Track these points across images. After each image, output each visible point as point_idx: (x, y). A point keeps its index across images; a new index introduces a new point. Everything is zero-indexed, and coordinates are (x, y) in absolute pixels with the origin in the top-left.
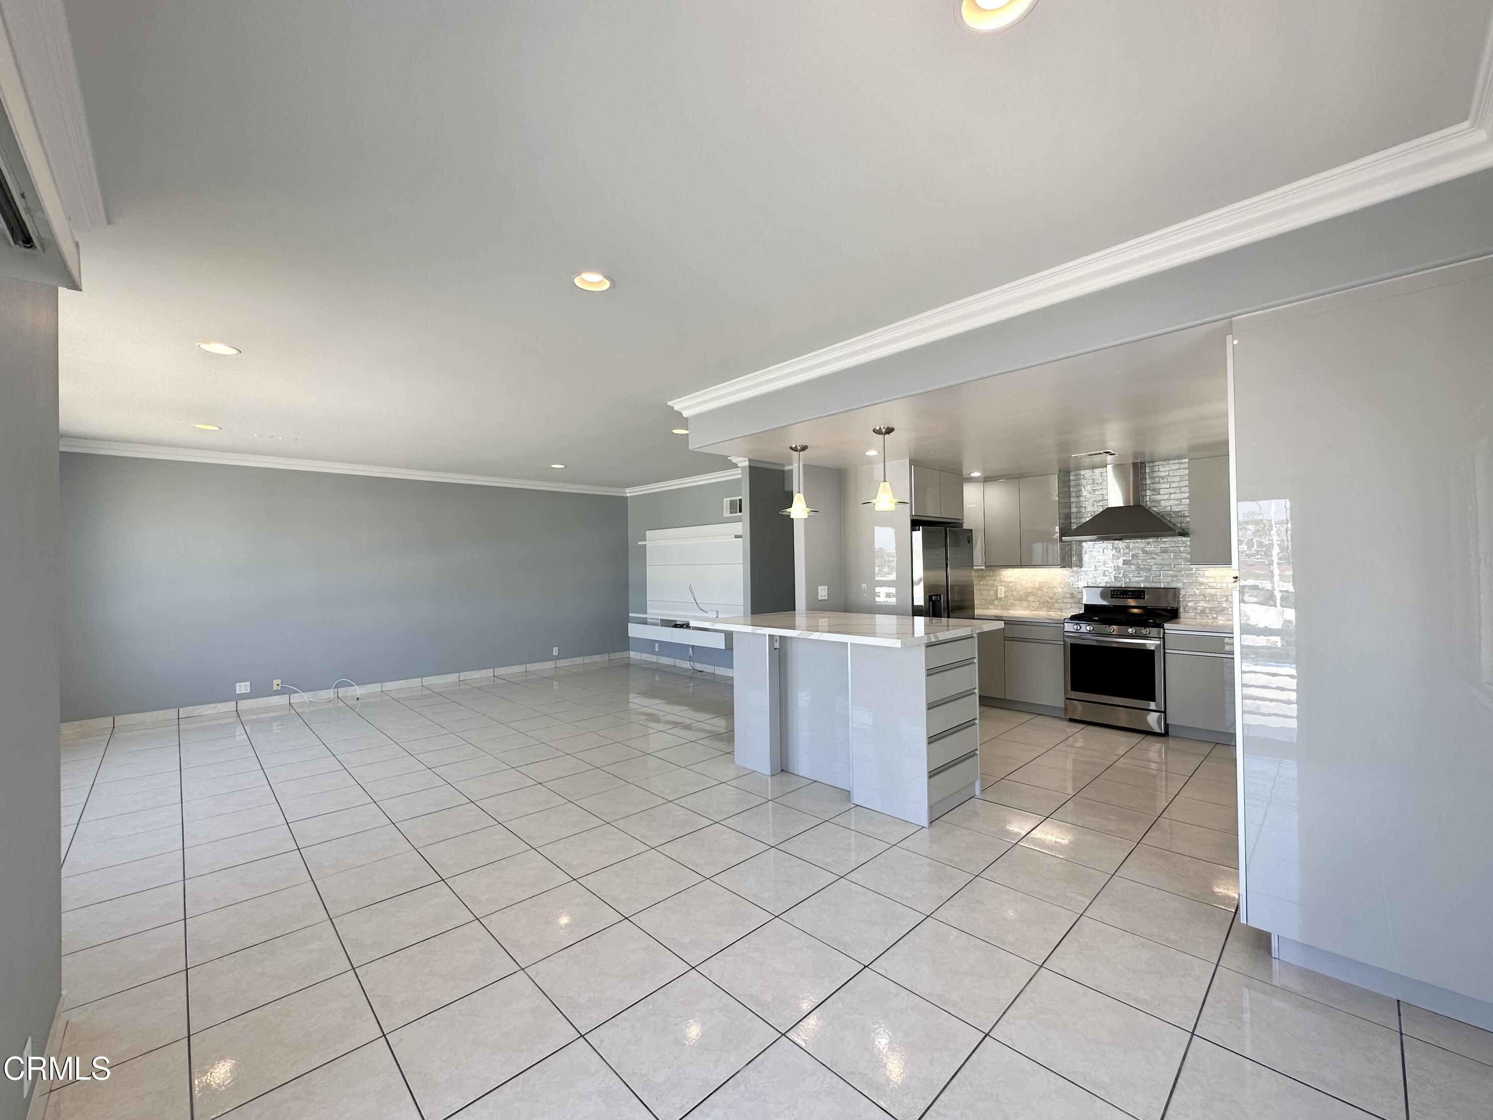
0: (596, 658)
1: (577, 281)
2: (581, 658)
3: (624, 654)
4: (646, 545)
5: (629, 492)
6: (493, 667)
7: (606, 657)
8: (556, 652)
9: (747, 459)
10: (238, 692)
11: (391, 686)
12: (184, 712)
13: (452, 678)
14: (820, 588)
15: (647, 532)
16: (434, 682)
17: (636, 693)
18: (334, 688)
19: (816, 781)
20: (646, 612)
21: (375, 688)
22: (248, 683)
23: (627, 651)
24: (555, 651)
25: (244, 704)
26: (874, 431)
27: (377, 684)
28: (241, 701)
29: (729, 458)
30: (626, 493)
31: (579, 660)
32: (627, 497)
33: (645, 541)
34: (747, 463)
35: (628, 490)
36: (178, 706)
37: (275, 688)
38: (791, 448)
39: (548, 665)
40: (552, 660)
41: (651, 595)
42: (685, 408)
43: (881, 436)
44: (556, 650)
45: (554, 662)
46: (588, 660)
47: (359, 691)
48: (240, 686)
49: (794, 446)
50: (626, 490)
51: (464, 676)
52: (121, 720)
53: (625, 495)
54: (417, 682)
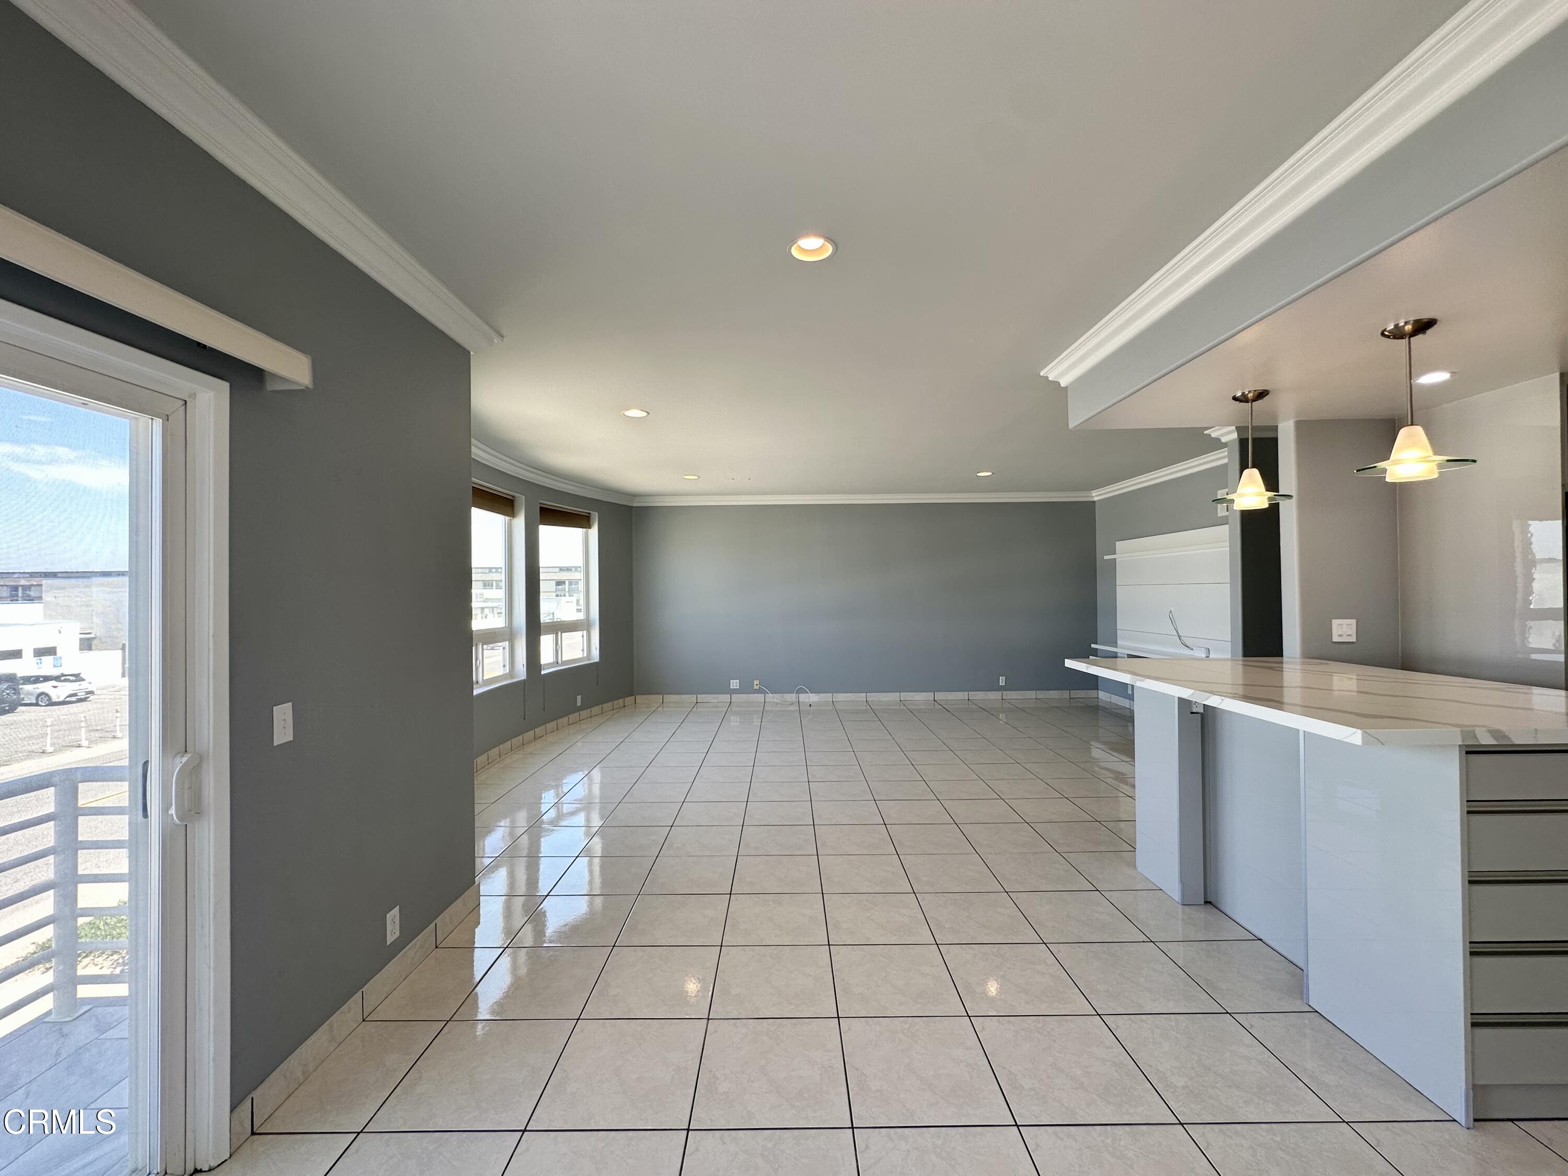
0: (1053, 694)
1: (795, 252)
2: (1034, 692)
3: (1092, 693)
4: (1115, 559)
5: (1097, 495)
6: (934, 691)
7: (1065, 694)
8: (1002, 683)
9: (1234, 428)
10: (731, 687)
11: (841, 697)
12: (701, 697)
13: (893, 697)
14: (1335, 622)
15: (1117, 543)
16: (876, 699)
17: (1104, 743)
18: (796, 693)
19: (1261, 940)
20: (1115, 644)
21: (827, 697)
22: (738, 681)
23: (1095, 689)
24: (1002, 681)
25: (736, 698)
26: (1383, 334)
27: (828, 694)
28: (734, 695)
29: (1205, 432)
30: (1093, 497)
31: (1031, 694)
32: (1094, 502)
33: (1115, 554)
34: (1235, 436)
35: (1094, 492)
36: (697, 693)
37: (755, 687)
38: (1235, 398)
39: (994, 696)
40: (998, 690)
41: (1122, 624)
42: (1063, 374)
43: (1404, 342)
44: (1002, 679)
45: (1000, 693)
46: (1042, 694)
47: (813, 698)
48: (733, 683)
49: (1239, 394)
50: (1092, 493)
51: (905, 696)
52: (668, 698)
53: (1090, 499)
54: (861, 697)
